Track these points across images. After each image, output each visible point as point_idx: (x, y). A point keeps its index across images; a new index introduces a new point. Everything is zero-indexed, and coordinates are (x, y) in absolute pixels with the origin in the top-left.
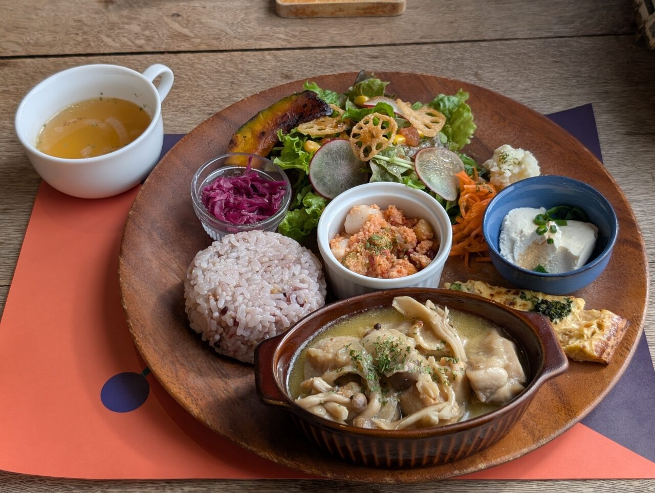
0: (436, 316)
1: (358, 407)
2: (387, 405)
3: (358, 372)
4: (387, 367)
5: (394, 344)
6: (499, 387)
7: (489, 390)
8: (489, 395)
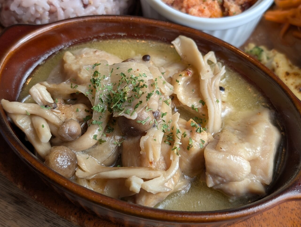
0: (208, 71)
1: (64, 136)
2: (104, 144)
3: (90, 97)
4: (118, 106)
5: (142, 84)
6: (232, 180)
7: (220, 178)
8: (218, 182)
